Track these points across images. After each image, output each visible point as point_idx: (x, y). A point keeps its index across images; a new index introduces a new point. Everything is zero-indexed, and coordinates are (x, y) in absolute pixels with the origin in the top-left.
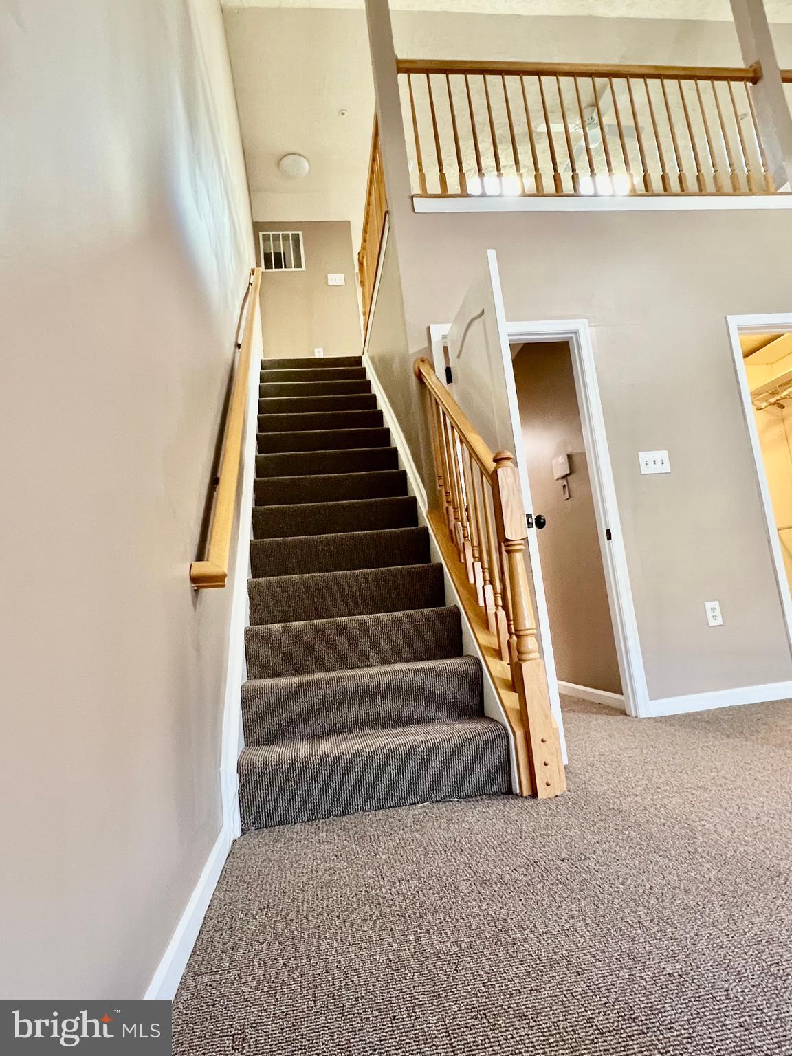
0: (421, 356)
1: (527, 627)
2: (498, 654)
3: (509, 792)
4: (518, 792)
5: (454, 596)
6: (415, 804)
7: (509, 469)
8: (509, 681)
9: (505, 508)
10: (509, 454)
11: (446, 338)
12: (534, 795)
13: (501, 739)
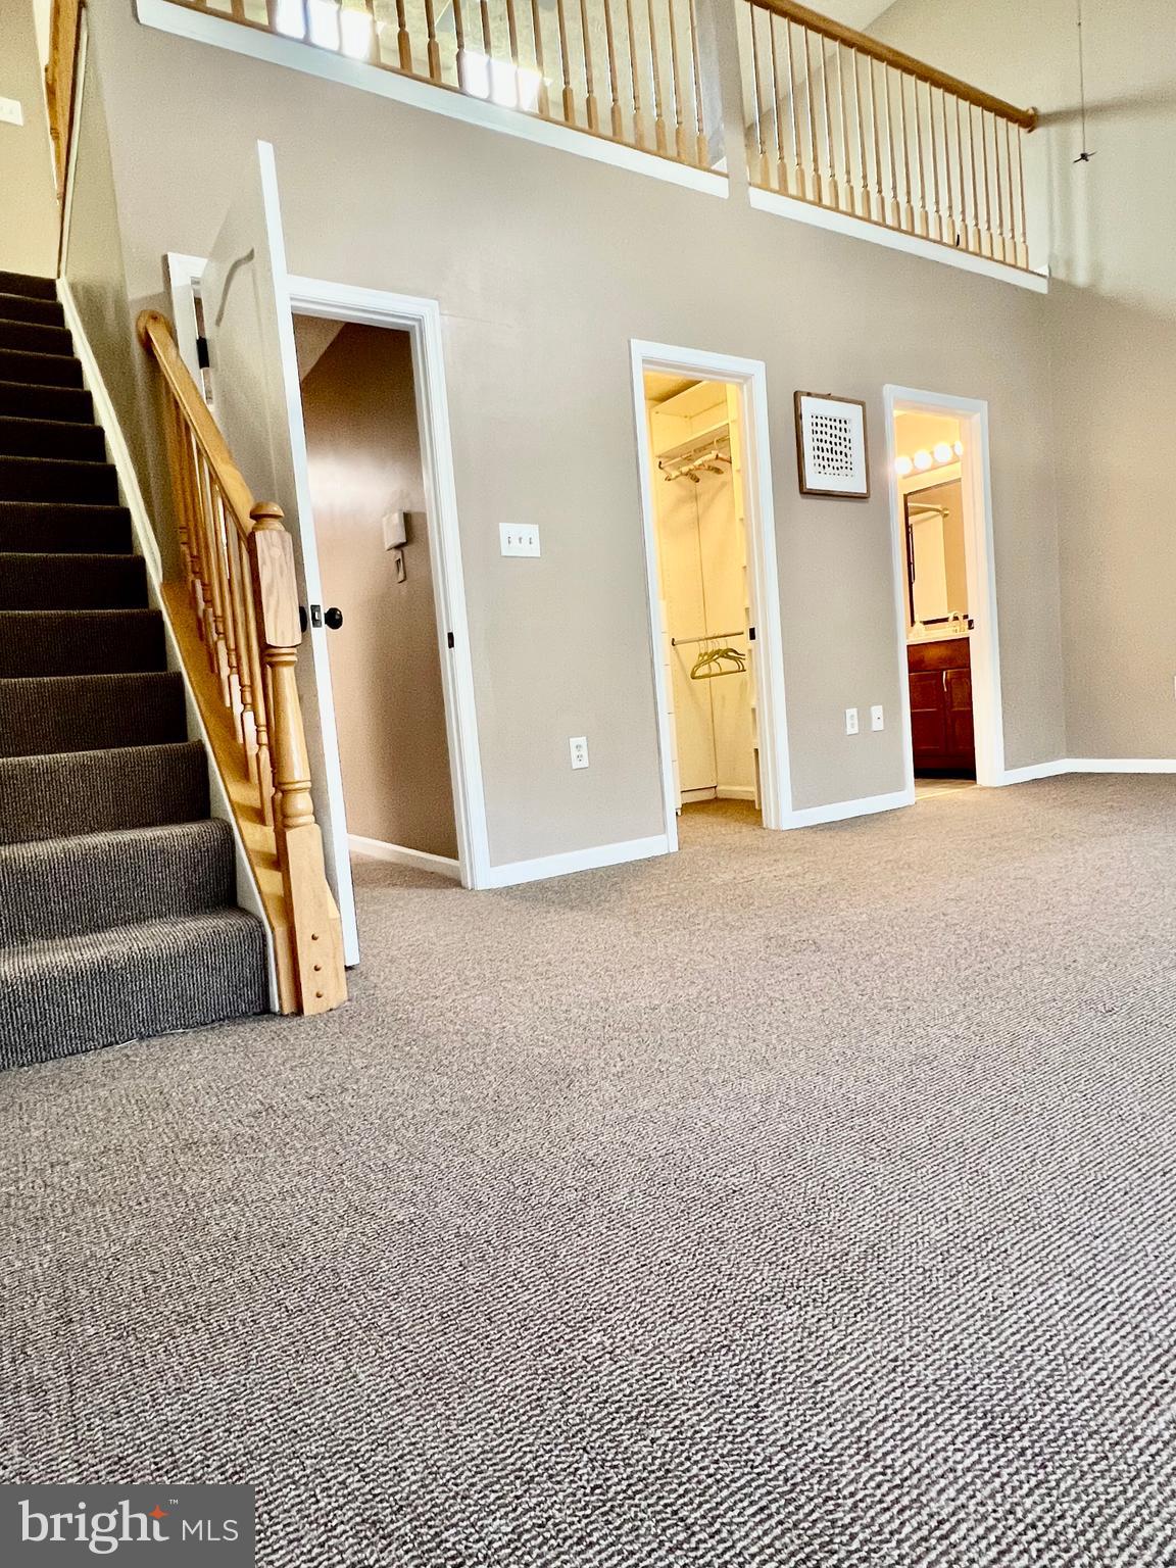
0: (151, 308)
1: (297, 778)
2: (258, 816)
3: (264, 1010)
4: (277, 1009)
5: (200, 726)
6: (111, 1044)
7: (275, 533)
8: (272, 855)
9: (267, 596)
10: (276, 509)
11: (198, 283)
12: (299, 1011)
13: (253, 940)
